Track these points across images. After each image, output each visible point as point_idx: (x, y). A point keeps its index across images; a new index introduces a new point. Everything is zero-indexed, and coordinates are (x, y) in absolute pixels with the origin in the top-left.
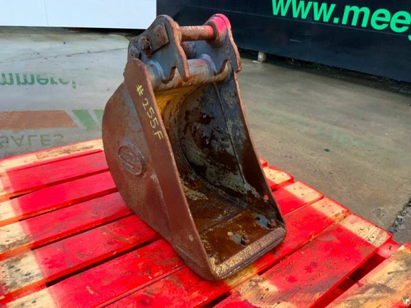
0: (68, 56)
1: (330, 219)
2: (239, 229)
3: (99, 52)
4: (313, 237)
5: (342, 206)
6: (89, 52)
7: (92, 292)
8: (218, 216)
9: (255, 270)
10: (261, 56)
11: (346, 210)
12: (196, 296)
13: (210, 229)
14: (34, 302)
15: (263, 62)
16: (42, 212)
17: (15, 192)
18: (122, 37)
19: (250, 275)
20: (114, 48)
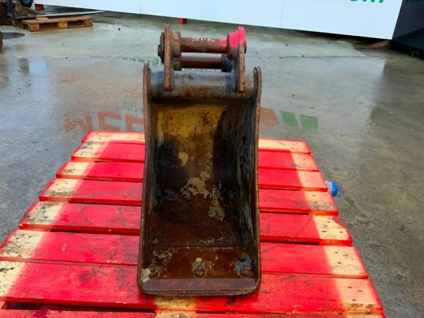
0: (280, 58)
1: (342, 304)
2: (212, 259)
3: (313, 57)
4: (294, 312)
5: (378, 300)
6: (303, 56)
7: (64, 249)
8: (210, 239)
9: (192, 306)
11: (377, 306)
12: (122, 295)
13: (188, 247)
14: (30, 237)
16: (101, 179)
17: (100, 158)
18: (349, 44)
19: (183, 306)
20: (332, 55)
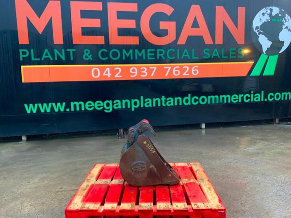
10: (24, 138)
15: (27, 141)
